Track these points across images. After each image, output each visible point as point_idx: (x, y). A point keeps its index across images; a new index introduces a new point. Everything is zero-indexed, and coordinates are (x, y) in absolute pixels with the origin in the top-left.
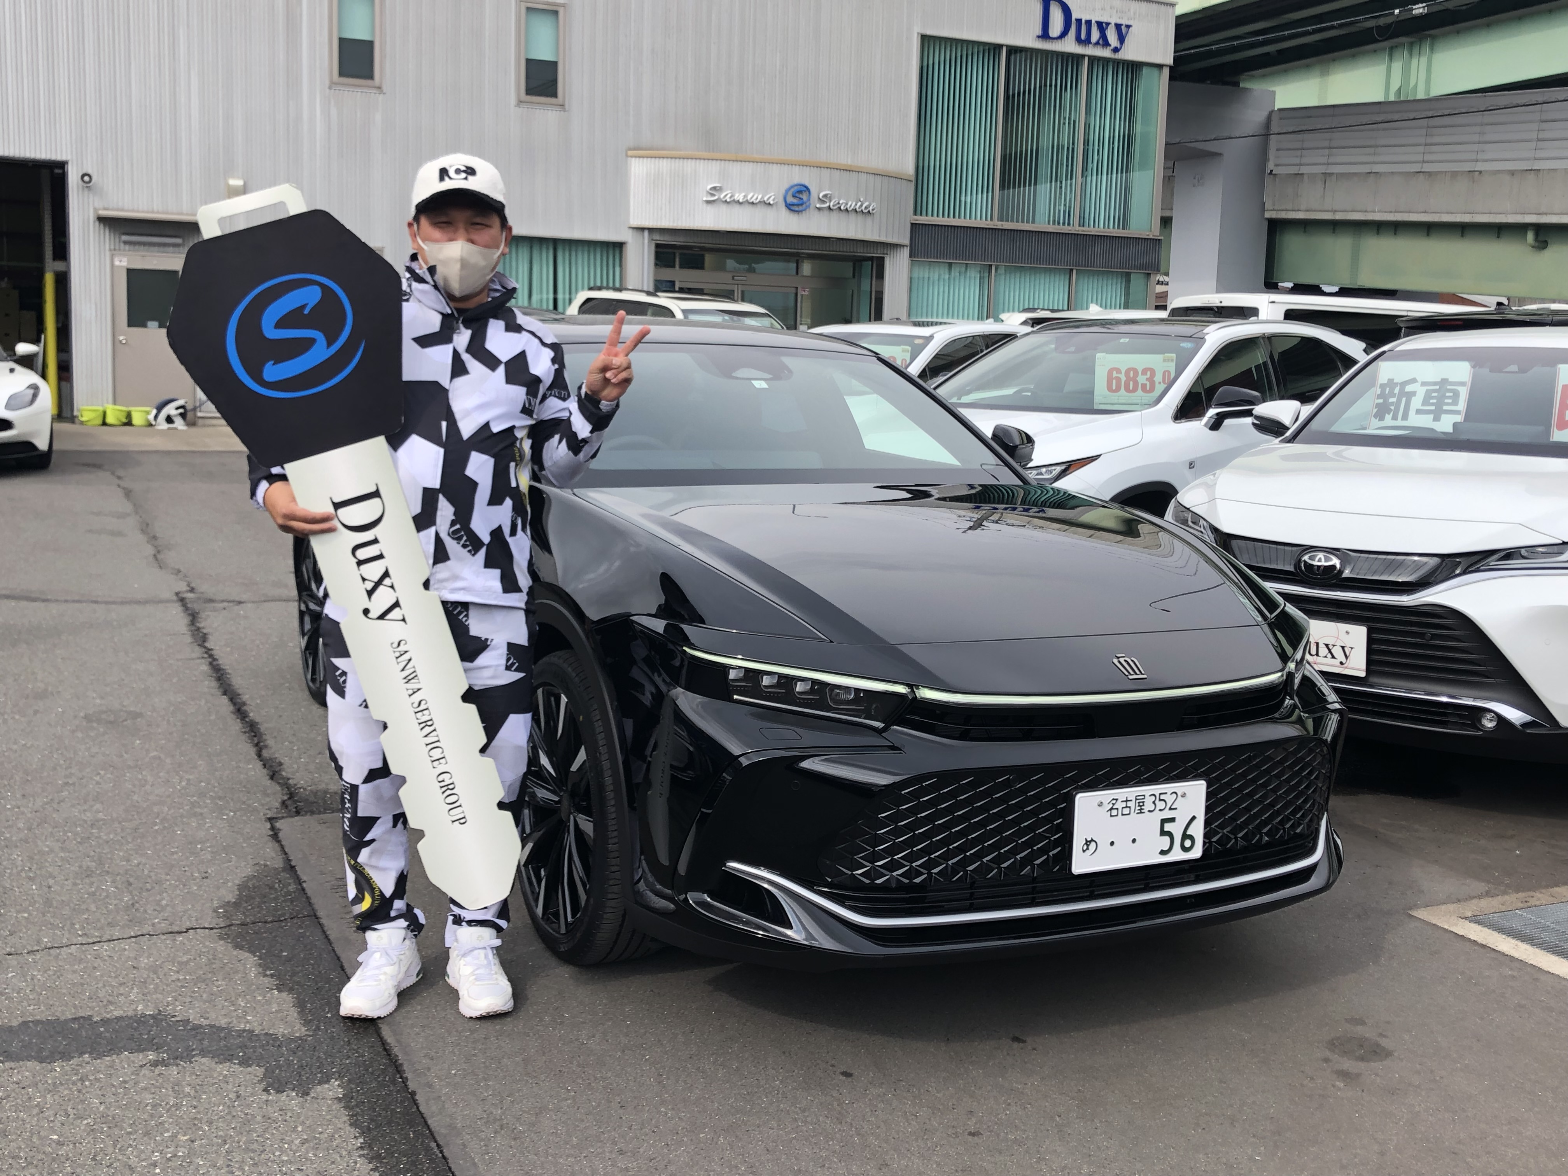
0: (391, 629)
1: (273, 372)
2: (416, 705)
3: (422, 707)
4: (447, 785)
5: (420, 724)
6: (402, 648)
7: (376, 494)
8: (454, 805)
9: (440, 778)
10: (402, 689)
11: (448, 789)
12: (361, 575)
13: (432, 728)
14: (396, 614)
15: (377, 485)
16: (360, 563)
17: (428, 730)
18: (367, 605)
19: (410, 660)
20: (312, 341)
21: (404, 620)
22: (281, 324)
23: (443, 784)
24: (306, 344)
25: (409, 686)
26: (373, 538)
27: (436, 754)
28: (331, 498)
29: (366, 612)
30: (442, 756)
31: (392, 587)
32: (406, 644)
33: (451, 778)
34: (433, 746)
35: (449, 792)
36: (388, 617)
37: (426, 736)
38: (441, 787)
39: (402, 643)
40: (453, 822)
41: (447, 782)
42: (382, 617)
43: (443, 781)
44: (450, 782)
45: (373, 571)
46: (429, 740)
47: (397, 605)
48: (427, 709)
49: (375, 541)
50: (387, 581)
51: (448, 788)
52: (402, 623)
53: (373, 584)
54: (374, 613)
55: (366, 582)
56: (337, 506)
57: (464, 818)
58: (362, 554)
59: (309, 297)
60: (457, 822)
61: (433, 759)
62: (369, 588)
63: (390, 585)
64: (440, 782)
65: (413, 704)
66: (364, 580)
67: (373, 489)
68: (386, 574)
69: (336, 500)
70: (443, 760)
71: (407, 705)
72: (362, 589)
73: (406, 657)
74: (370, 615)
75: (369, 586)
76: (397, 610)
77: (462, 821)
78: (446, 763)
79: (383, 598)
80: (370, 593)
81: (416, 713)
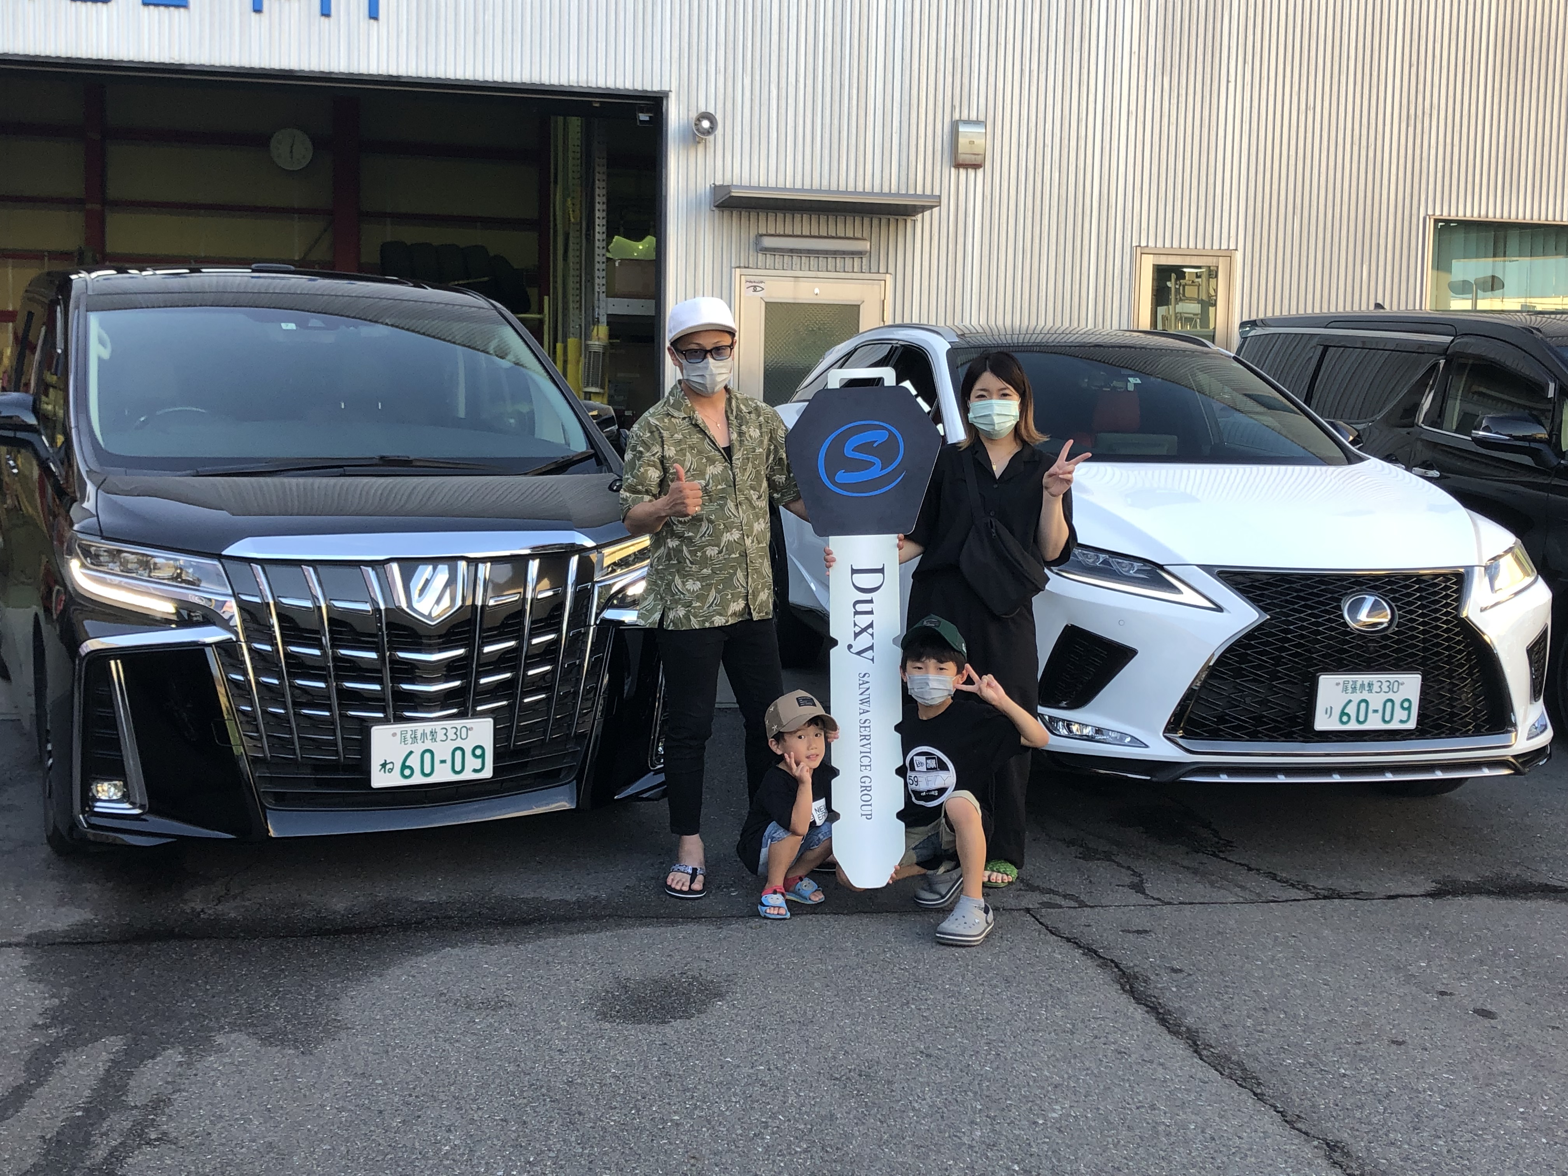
0: (862, 664)
1: (842, 476)
2: (862, 721)
3: (866, 724)
4: (866, 787)
5: (861, 736)
6: (865, 679)
7: (881, 571)
8: (867, 803)
9: (863, 780)
10: (857, 707)
12: (854, 621)
13: (868, 742)
14: (869, 654)
15: (884, 564)
16: (856, 613)
17: (865, 742)
18: (852, 642)
19: (868, 689)
20: (873, 464)
21: (873, 660)
22: (857, 449)
23: (863, 785)
24: (868, 465)
25: (862, 707)
27: (866, 761)
28: (852, 565)
29: (850, 647)
30: (869, 764)
31: (872, 635)
32: (869, 676)
33: (870, 782)
34: (865, 755)
35: (866, 792)
37: (863, 746)
38: (862, 787)
39: (867, 675)
40: (862, 815)
41: (867, 784)
42: (859, 653)
43: (865, 782)
44: (869, 785)
45: (863, 621)
46: (863, 749)
47: (871, 648)
48: (869, 727)
49: (871, 601)
50: (870, 631)
51: (866, 789)
52: (872, 662)
53: (860, 629)
54: (855, 650)
55: (856, 627)
56: (854, 571)
57: (871, 814)
58: (860, 607)
59: (879, 437)
61: (862, 764)
62: (856, 632)
63: (871, 633)
64: (862, 782)
66: (855, 625)
67: (882, 567)
68: (871, 625)
69: (854, 568)
70: (868, 768)
71: (856, 719)
72: (851, 630)
73: (866, 686)
74: (851, 650)
75: (857, 630)
76: (872, 652)
77: (869, 817)
78: (871, 770)
79: (864, 641)
80: (856, 635)
81: (861, 727)
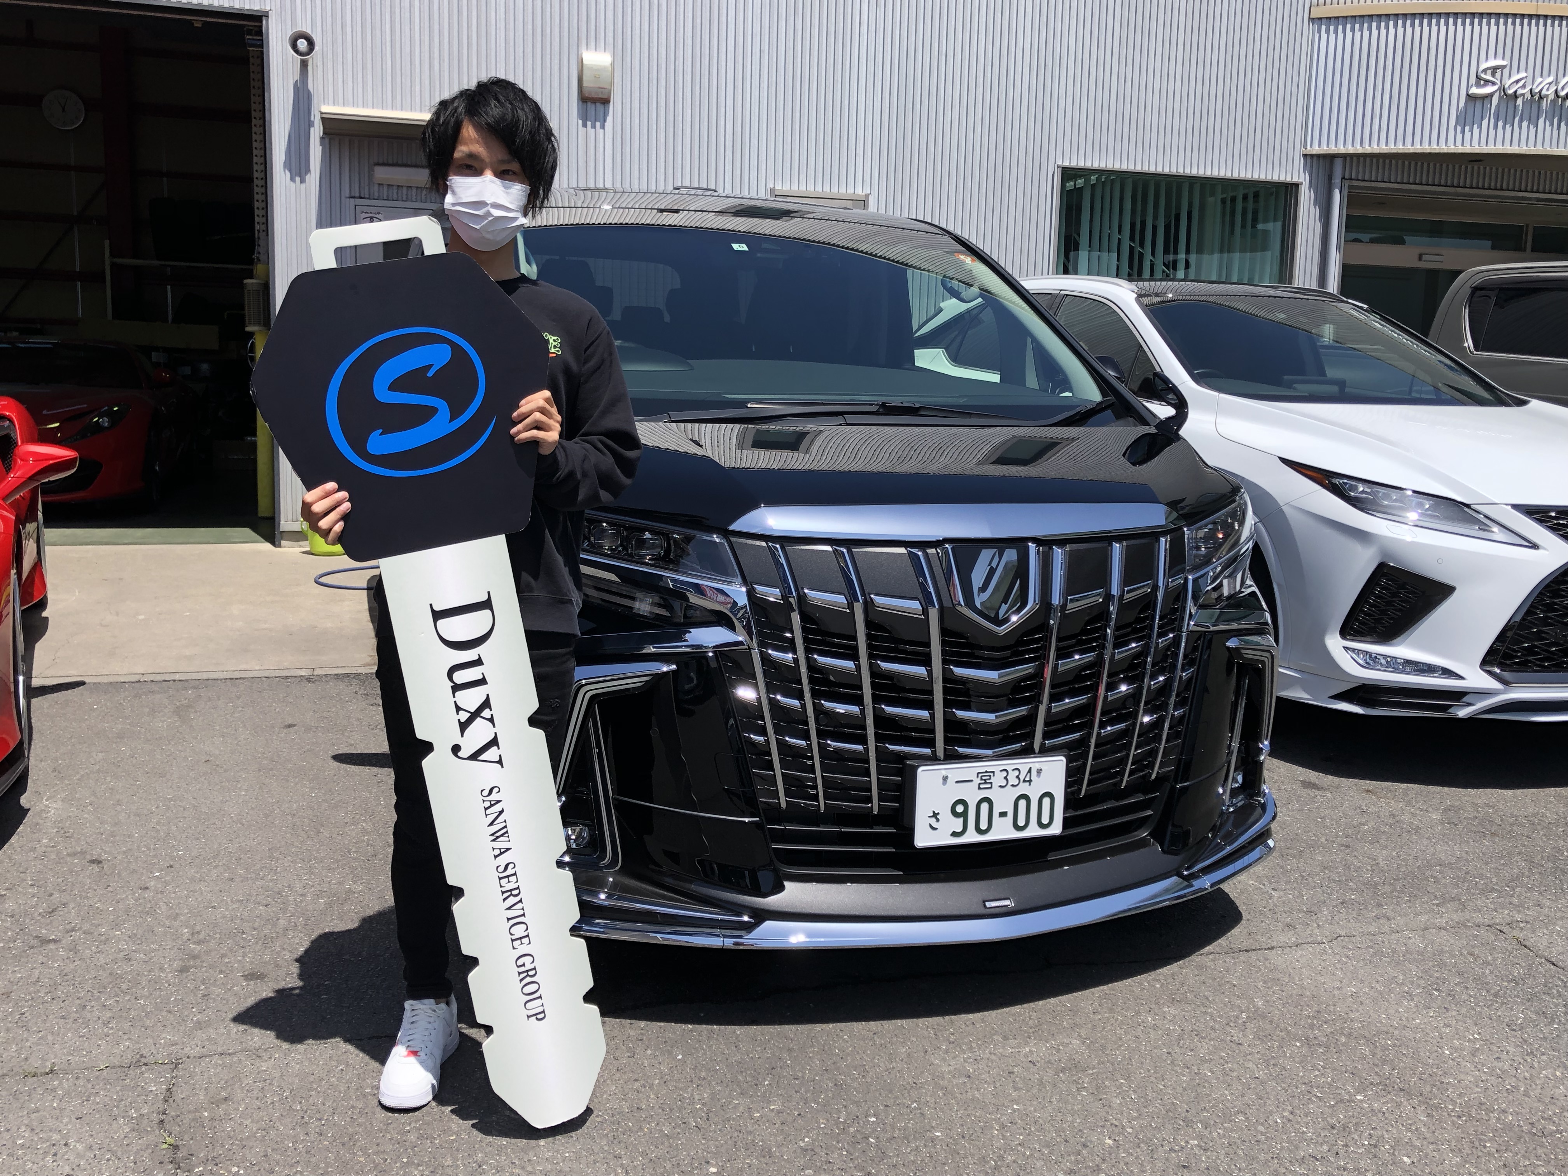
0: (483, 773)
1: (379, 443)
2: (501, 869)
4: (527, 971)
5: (503, 893)
6: (494, 797)
7: (487, 604)
8: (534, 996)
9: (520, 962)
10: (489, 847)
11: (528, 975)
12: (455, 702)
13: (518, 899)
14: (492, 754)
15: (489, 593)
16: (456, 688)
17: (512, 900)
18: (458, 740)
19: (501, 812)
20: (433, 411)
21: (500, 762)
22: (396, 386)
23: (522, 969)
24: (425, 414)
25: (497, 844)
26: (477, 658)
27: (519, 931)
28: (431, 605)
29: (456, 749)
30: (526, 934)
31: (491, 720)
32: (499, 791)
33: (533, 962)
34: (516, 921)
35: (528, 980)
36: (483, 757)
37: (509, 908)
38: (520, 973)
39: (496, 790)
40: (529, 1017)
41: (528, 966)
42: (474, 757)
43: (524, 965)
44: (532, 966)
45: (471, 699)
46: (511, 913)
47: (494, 742)
48: (515, 874)
49: (478, 662)
50: (486, 713)
52: (499, 766)
53: (469, 715)
54: (465, 753)
55: (461, 712)
56: (438, 615)
57: (543, 1012)
58: (461, 677)
59: (435, 356)
60: (535, 1017)
61: (513, 937)
62: (462, 721)
63: (489, 717)
64: (518, 967)
65: (498, 867)
66: (458, 709)
67: (485, 598)
68: (486, 704)
69: (437, 608)
70: (525, 940)
71: (490, 867)
72: (453, 720)
73: (497, 808)
74: (459, 754)
75: (464, 716)
76: (496, 748)
77: (540, 1016)
78: (530, 943)
79: (480, 733)
80: (464, 726)
81: (500, 879)
